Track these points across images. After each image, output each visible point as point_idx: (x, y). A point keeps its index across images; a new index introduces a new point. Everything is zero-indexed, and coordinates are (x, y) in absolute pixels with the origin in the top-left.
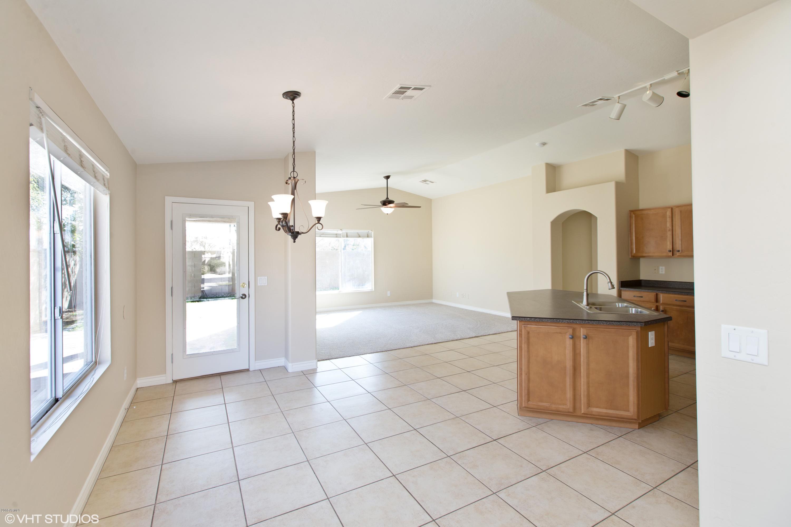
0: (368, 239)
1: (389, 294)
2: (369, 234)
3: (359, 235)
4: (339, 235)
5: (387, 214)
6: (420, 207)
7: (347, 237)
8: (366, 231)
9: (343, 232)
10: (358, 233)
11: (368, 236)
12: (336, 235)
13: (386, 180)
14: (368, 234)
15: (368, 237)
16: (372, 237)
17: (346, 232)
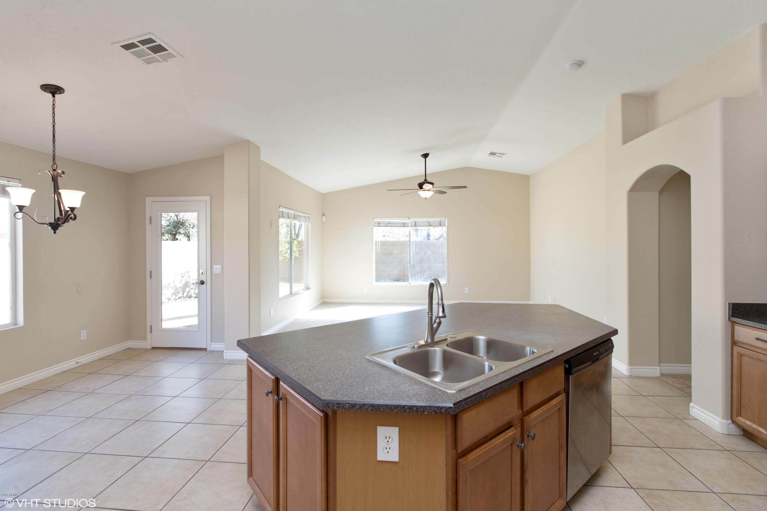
0: (440, 228)
1: (467, 291)
2: (442, 222)
3: (429, 223)
4: (406, 224)
5: (426, 198)
6: (466, 187)
7: (415, 226)
8: (438, 219)
9: (411, 220)
10: (428, 221)
11: (440, 224)
12: (403, 224)
13: (424, 159)
14: (440, 223)
15: (440, 226)
16: (445, 226)
17: (414, 220)
